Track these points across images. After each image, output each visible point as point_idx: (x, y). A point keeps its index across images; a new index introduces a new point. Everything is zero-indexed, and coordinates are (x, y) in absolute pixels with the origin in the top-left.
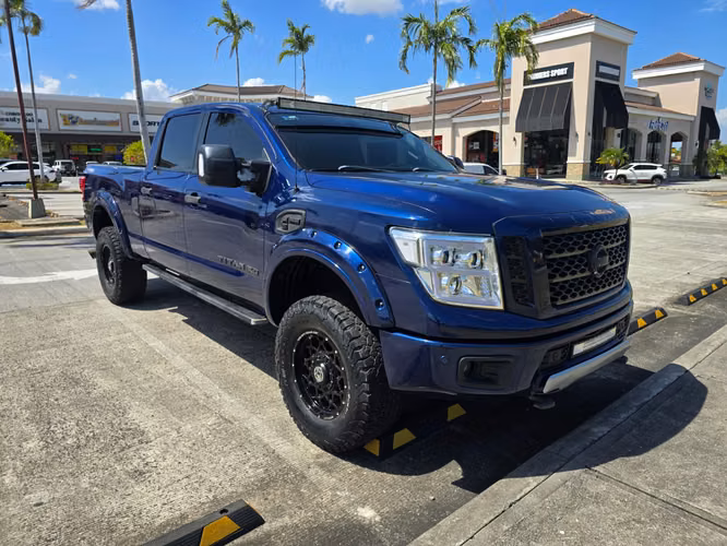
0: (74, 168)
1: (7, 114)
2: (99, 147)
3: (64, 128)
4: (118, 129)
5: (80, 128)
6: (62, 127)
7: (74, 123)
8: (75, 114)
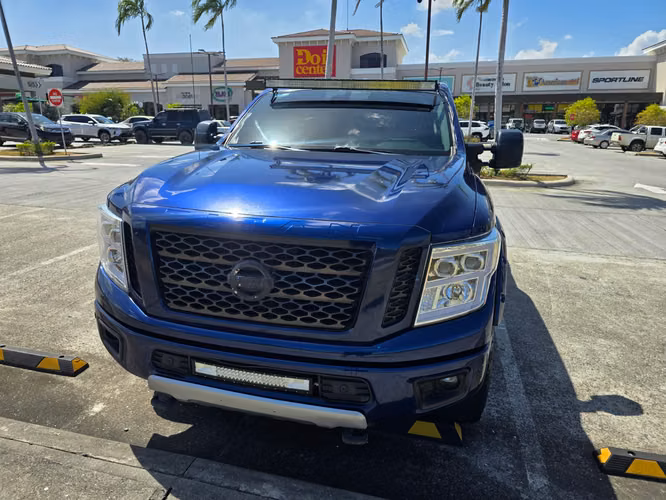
0: (522, 125)
1: (485, 80)
2: (552, 105)
3: (527, 89)
4: (577, 87)
5: (541, 89)
6: (526, 89)
7: (537, 84)
8: (539, 75)
